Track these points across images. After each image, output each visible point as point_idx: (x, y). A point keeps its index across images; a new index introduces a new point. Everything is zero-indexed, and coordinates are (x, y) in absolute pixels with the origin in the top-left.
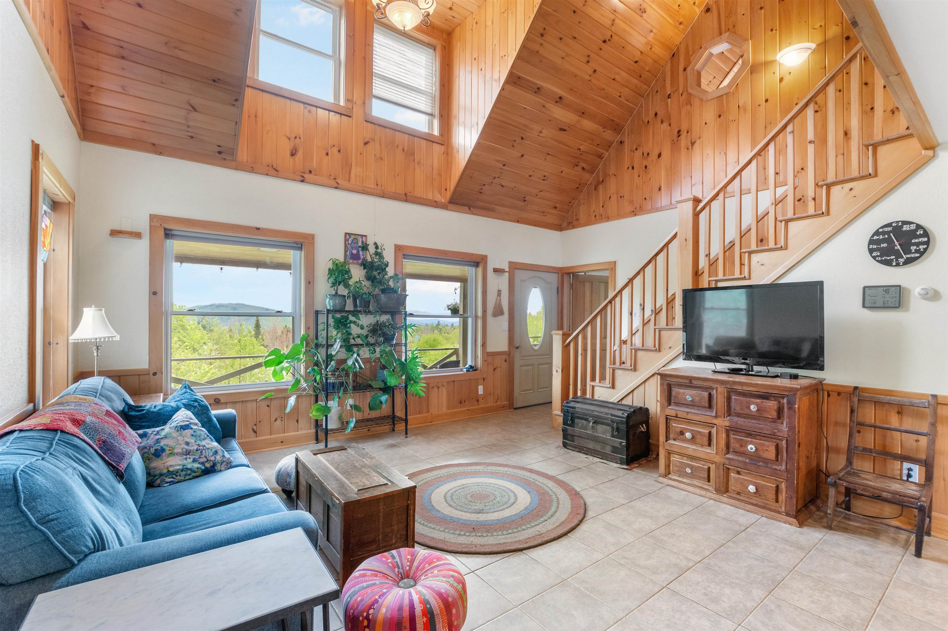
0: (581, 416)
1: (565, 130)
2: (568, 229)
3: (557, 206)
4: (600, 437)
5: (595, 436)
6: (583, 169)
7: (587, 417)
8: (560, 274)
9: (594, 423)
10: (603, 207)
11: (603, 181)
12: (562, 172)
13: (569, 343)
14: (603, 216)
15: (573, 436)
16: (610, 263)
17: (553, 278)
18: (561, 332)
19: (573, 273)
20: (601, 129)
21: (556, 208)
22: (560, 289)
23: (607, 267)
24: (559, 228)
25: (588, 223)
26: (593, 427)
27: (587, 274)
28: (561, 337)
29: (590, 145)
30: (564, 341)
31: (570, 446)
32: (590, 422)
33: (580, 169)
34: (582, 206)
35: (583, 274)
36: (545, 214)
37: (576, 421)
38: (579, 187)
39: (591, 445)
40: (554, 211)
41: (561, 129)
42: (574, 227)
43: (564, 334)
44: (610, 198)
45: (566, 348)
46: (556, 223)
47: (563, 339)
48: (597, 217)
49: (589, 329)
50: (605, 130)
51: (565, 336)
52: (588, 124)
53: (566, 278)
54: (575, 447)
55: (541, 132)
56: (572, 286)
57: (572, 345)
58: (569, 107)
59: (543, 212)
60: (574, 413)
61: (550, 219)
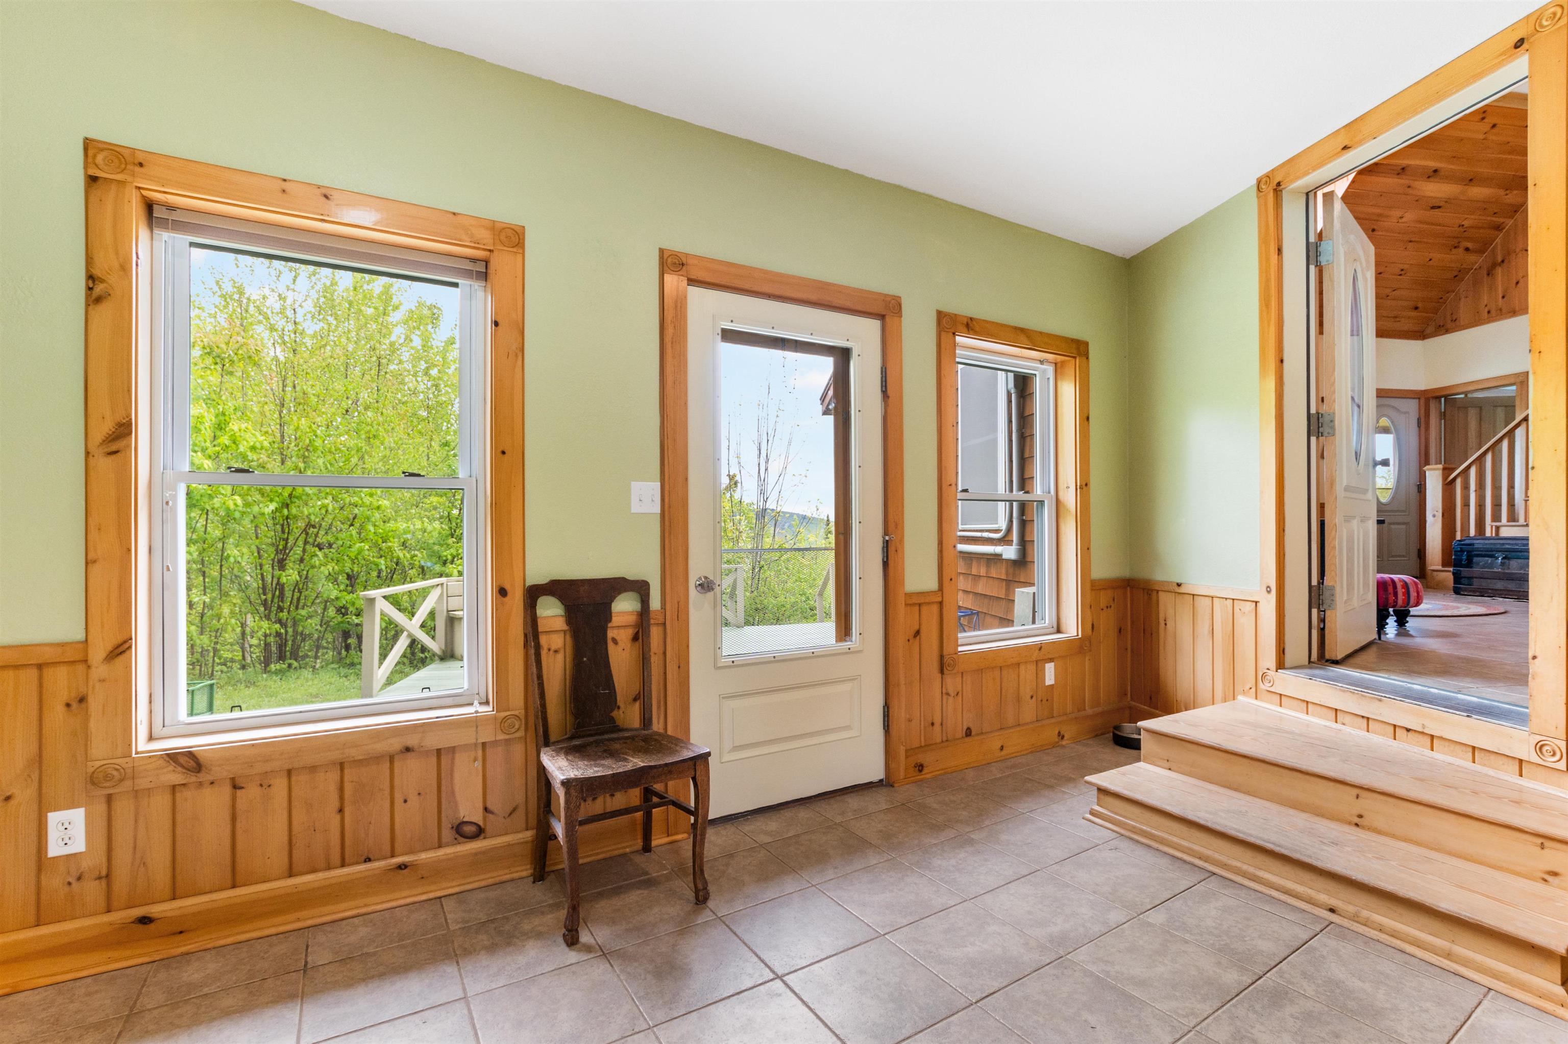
0: (1484, 553)
1: (1439, 207)
2: (1436, 336)
3: (1420, 305)
4: (1516, 573)
5: (1507, 573)
6: (1467, 249)
7: (1494, 553)
8: (1423, 401)
9: (1504, 558)
10: (1503, 297)
11: (1503, 261)
12: (1430, 260)
13: (1454, 479)
14: (1504, 311)
15: (1470, 578)
16: (1517, 375)
17: (1412, 407)
18: (1440, 466)
19: (1446, 397)
20: (1502, 192)
21: (1416, 308)
22: (1423, 420)
23: (1512, 381)
24: (1421, 335)
25: (1477, 322)
26: (1502, 564)
27: (1470, 396)
28: (1441, 472)
29: (1480, 217)
30: (1445, 478)
31: (1465, 590)
32: (1497, 558)
33: (1461, 250)
34: (1463, 300)
35: (1462, 396)
36: (1398, 319)
37: (1475, 559)
38: (1458, 276)
39: (1500, 585)
40: (1414, 314)
41: (1433, 208)
42: (1447, 331)
43: (1444, 469)
44: (1517, 283)
45: (1448, 486)
46: (1416, 329)
47: (1443, 475)
48: (1493, 313)
49: (1489, 457)
50: (1508, 192)
51: (1447, 471)
52: (1478, 192)
53: (1433, 405)
54: (1474, 591)
55: (1401, 218)
56: (1443, 415)
57: (1459, 481)
58: (1450, 178)
59: (1396, 317)
60: (1471, 552)
61: (1405, 325)
